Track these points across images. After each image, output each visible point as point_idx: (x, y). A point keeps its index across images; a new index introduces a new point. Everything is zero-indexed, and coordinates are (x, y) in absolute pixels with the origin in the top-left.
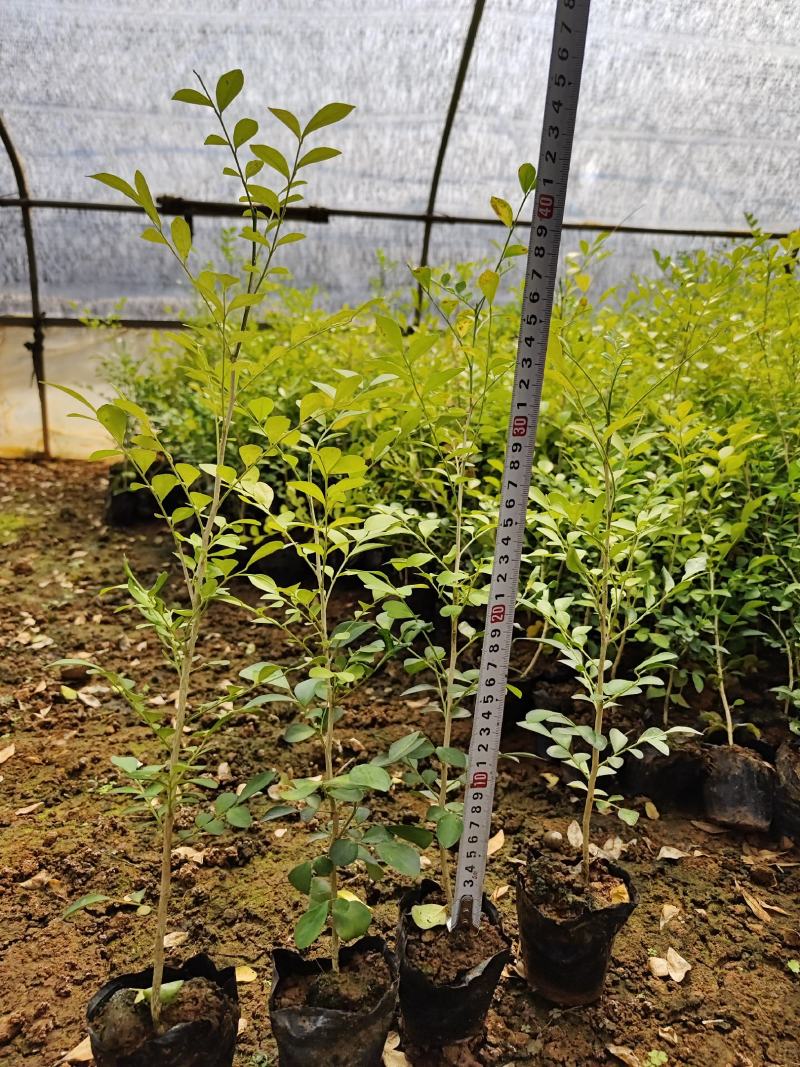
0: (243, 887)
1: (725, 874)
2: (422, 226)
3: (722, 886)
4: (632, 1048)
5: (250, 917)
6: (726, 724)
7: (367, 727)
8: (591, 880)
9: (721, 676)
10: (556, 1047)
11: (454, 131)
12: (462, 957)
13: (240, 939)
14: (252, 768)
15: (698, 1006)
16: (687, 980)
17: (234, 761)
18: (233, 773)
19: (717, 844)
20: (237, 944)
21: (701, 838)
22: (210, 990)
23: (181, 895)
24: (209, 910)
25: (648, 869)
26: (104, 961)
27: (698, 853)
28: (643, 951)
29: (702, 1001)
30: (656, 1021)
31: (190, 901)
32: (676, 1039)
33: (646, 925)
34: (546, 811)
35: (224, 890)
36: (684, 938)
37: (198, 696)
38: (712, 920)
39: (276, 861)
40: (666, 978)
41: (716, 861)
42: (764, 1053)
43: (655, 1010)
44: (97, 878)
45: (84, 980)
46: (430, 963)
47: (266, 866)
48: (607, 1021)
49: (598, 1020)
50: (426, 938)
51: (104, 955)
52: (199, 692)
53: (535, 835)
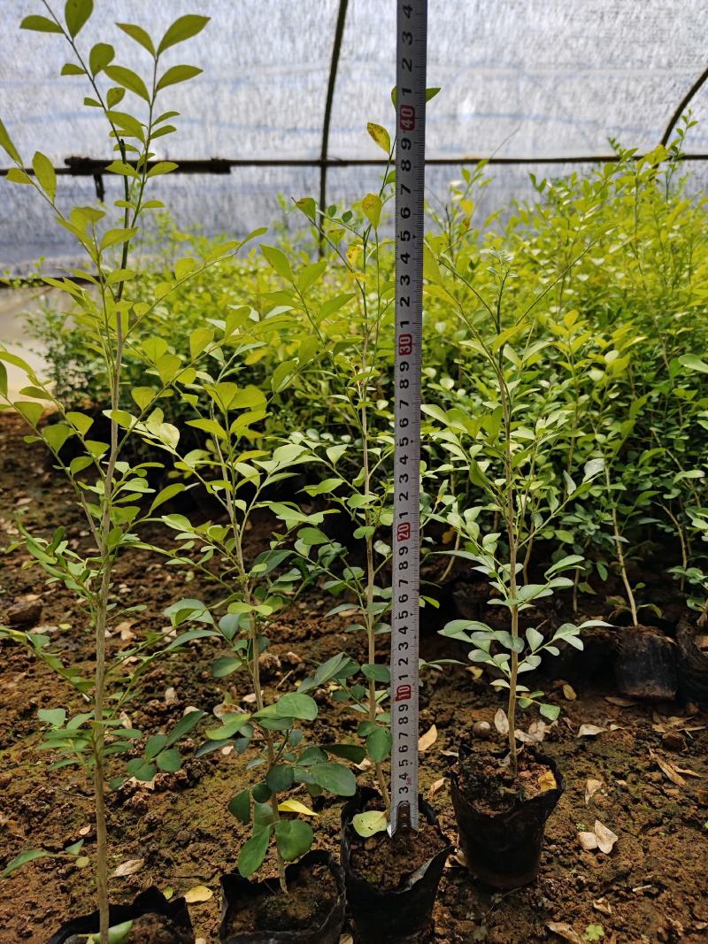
0: (194, 808)
1: (639, 744)
2: (318, 170)
3: (638, 755)
4: (570, 923)
5: (203, 836)
6: (630, 606)
7: (302, 640)
8: (520, 770)
9: (622, 564)
10: (500, 931)
11: (338, 77)
12: (404, 861)
13: (195, 859)
14: (197, 690)
15: (628, 874)
16: (615, 850)
17: (179, 685)
18: (179, 696)
19: (631, 717)
20: (191, 865)
21: (615, 713)
22: (161, 925)
23: (135, 823)
24: (163, 834)
25: (570, 747)
26: (65, 895)
27: (613, 727)
28: (572, 827)
29: (631, 869)
30: (591, 893)
31: (144, 827)
32: (609, 910)
33: (573, 801)
34: (473, 702)
35: (176, 812)
36: (609, 810)
37: (143, 626)
38: (632, 789)
39: (225, 778)
40: (596, 851)
41: (631, 733)
42: (691, 912)
43: (588, 883)
44: (53, 815)
45: (45, 917)
46: (374, 871)
47: (215, 784)
48: (545, 899)
49: (537, 899)
50: (369, 846)
51: (64, 889)
52: (144, 621)
53: (464, 727)
